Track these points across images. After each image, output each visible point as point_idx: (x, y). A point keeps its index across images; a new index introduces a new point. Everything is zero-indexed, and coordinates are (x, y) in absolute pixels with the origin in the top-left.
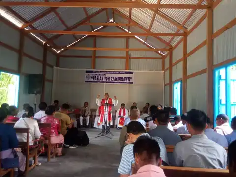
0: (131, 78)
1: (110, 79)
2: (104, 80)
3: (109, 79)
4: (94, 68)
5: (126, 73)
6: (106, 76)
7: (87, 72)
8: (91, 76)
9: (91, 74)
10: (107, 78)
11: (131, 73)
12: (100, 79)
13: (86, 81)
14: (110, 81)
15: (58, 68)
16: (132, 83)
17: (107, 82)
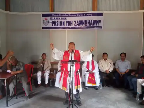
0: (100, 21)
1: (74, 23)
2: (65, 26)
3: (72, 23)
4: (53, 10)
5: (94, 14)
6: (68, 20)
7: (44, 15)
8: (49, 20)
9: (48, 18)
10: (70, 23)
11: (101, 15)
12: (61, 24)
13: (43, 28)
14: (73, 26)
15: (8, 12)
16: (101, 27)
17: (69, 28)
